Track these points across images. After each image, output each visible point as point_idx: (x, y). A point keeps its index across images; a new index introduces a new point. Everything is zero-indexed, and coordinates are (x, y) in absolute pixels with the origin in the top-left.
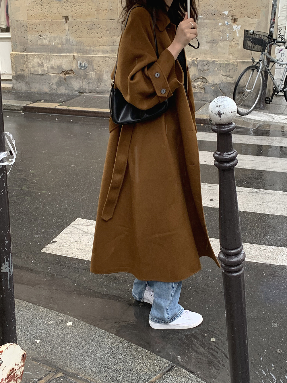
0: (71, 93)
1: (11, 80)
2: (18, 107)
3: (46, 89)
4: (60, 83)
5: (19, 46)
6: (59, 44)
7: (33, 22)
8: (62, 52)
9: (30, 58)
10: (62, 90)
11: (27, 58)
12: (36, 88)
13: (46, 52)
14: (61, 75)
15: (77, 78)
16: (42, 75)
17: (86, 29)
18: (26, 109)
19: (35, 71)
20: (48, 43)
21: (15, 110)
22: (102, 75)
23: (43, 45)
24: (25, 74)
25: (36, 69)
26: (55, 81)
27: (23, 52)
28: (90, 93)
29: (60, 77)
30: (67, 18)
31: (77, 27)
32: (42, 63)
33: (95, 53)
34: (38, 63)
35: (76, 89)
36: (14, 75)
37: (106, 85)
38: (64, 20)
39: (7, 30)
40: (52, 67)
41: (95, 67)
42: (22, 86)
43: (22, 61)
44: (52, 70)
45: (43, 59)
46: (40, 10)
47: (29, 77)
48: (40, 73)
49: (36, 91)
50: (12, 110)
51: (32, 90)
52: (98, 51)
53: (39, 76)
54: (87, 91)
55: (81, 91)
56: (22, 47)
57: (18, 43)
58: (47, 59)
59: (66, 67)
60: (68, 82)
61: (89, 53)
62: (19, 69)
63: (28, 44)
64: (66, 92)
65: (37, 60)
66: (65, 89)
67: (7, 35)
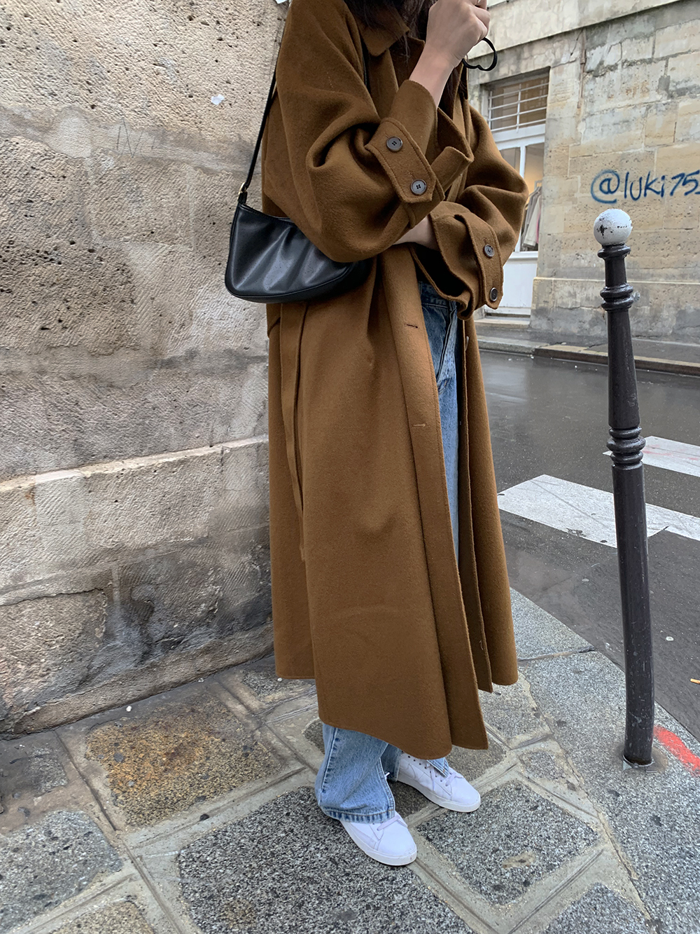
1: (529, 316)
2: (529, 349)
3: (574, 329)
4: (595, 322)
5: (546, 269)
7: (570, 236)
9: (559, 286)
10: (597, 331)
11: (555, 286)
12: (560, 327)
13: (582, 277)
14: (598, 310)
16: (571, 309)
17: (646, 243)
18: (538, 352)
19: (563, 303)
20: (586, 265)
21: (524, 353)
22: (661, 311)
23: (580, 268)
24: (549, 308)
25: (564, 300)
26: (588, 318)
27: (551, 276)
29: (597, 312)
31: (632, 241)
32: (575, 293)
33: (654, 278)
34: (569, 292)
36: (535, 308)
37: (664, 326)
39: (535, 248)
40: (588, 299)
41: (651, 299)
42: (542, 325)
43: (547, 290)
44: (587, 302)
45: (577, 287)
46: (583, 218)
47: (553, 311)
48: (569, 307)
49: (560, 331)
50: (519, 353)
51: (555, 330)
52: (660, 276)
53: (568, 311)
56: (551, 270)
57: (546, 265)
58: (582, 287)
61: (645, 279)
62: (541, 301)
63: (559, 266)
64: (603, 333)
65: (568, 288)
66: (602, 330)
67: (534, 254)
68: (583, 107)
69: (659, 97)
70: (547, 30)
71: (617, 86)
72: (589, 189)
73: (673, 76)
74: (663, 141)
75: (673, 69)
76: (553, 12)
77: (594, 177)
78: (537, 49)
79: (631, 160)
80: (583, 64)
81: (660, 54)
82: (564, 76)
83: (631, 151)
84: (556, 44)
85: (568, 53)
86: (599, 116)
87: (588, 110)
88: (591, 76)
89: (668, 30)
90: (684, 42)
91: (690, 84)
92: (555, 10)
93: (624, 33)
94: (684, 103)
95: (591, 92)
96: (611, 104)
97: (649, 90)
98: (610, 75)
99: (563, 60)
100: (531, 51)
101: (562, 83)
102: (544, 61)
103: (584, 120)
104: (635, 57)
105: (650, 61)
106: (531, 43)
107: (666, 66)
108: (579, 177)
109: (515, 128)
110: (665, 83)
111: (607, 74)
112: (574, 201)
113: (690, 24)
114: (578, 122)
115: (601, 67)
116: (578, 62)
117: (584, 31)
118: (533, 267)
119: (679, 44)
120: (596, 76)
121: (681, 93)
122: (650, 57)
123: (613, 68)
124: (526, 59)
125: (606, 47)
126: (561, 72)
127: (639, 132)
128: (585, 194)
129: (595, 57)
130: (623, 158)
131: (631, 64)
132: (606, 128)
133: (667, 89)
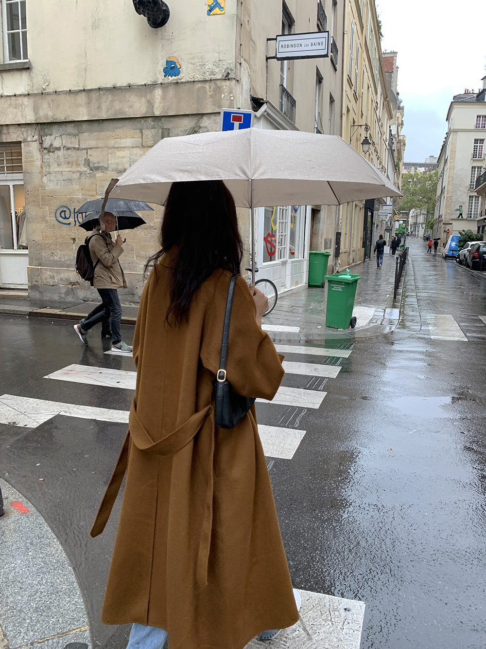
0: (76, 301)
1: (27, 290)
2: (25, 312)
3: (56, 297)
4: (67, 293)
5: (34, 261)
6: (68, 261)
7: (47, 242)
8: (69, 267)
9: (44, 272)
10: (70, 299)
11: (41, 272)
12: (47, 296)
13: (57, 267)
14: (69, 286)
15: (82, 289)
16: (53, 286)
18: (31, 314)
19: (47, 282)
20: (58, 259)
21: (22, 315)
23: (54, 261)
24: (39, 285)
25: (48, 280)
26: (63, 291)
27: (38, 266)
28: (93, 301)
29: (68, 287)
30: (74, 239)
32: (54, 276)
34: (50, 276)
35: (81, 298)
36: (30, 285)
38: (72, 241)
39: (26, 248)
40: (62, 280)
42: (36, 295)
43: (37, 274)
44: (61, 281)
45: (54, 272)
46: (53, 232)
47: (42, 286)
48: (51, 284)
49: (48, 299)
50: (19, 315)
51: (44, 298)
53: (51, 287)
54: (90, 300)
55: (86, 300)
56: (38, 262)
57: (34, 259)
58: (57, 273)
59: (72, 280)
60: (75, 292)
62: (34, 280)
63: (42, 260)
64: (73, 300)
65: (49, 273)
66: (72, 298)
67: (26, 252)
68: (44, 168)
69: (86, 169)
70: (16, 120)
71: (62, 160)
72: (54, 216)
73: (91, 159)
74: (91, 193)
75: (90, 155)
76: (18, 110)
77: (56, 208)
78: (12, 129)
79: (75, 202)
80: (41, 144)
81: (83, 146)
82: (31, 148)
83: (75, 197)
84: (23, 129)
85: (30, 137)
86: (54, 174)
87: (47, 170)
88: (47, 151)
89: (85, 134)
90: (95, 142)
91: (100, 165)
92: (20, 110)
93: (62, 131)
94: (99, 174)
95: (48, 160)
96: (60, 169)
97: (80, 165)
98: (57, 152)
99: (29, 139)
100: (8, 130)
101: (29, 152)
102: (18, 137)
103: (46, 175)
104: (70, 145)
105: (78, 149)
106: (7, 125)
107: (87, 153)
108: (47, 208)
109: (5, 173)
110: (87, 163)
111: (55, 152)
112: (46, 222)
113: (96, 133)
114: (43, 176)
115: (51, 147)
116: (38, 142)
117: (39, 125)
118: (27, 259)
119: (92, 143)
120: (49, 152)
121: (97, 169)
122: (78, 147)
123: (58, 149)
124: (6, 134)
125: (53, 137)
126: (28, 146)
127: (77, 187)
128: (52, 218)
129: (48, 141)
130: (71, 200)
131: (68, 149)
132: (59, 182)
133: (89, 165)
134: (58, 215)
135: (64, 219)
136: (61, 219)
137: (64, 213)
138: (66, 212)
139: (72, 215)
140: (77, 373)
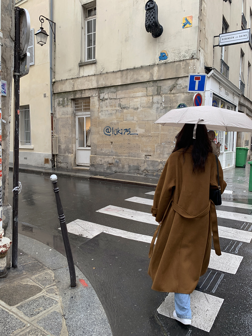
0: (111, 172)
1: (89, 166)
2: (88, 177)
3: (102, 170)
4: (107, 168)
5: (93, 153)
6: (108, 153)
7: (99, 144)
8: (109, 156)
10: (109, 171)
11: (96, 158)
12: (98, 170)
13: (103, 155)
14: (108, 165)
15: (114, 167)
17: (119, 147)
18: (91, 178)
19: (98, 163)
21: (87, 178)
22: (125, 165)
23: (103, 153)
24: (95, 164)
26: (106, 167)
27: (95, 155)
28: (119, 173)
29: (108, 166)
30: (112, 142)
31: (115, 146)
32: (102, 160)
33: (122, 157)
34: (100, 160)
35: (114, 171)
36: (91, 164)
37: (126, 170)
38: (111, 143)
39: (90, 147)
40: (105, 162)
41: (122, 162)
42: (93, 169)
43: (94, 159)
44: (105, 163)
45: (102, 158)
46: (102, 139)
48: (100, 164)
50: (85, 178)
51: (97, 171)
52: (123, 156)
54: (118, 172)
55: (116, 172)
56: (95, 153)
58: (103, 158)
59: (110, 162)
60: (111, 168)
61: (120, 157)
62: (92, 162)
63: (97, 152)
64: (110, 172)
65: (99, 159)
67: (90, 148)
68: (100, 109)
69: (119, 108)
70: (89, 87)
71: (108, 104)
72: (103, 131)
73: (122, 103)
74: (121, 120)
76: (90, 82)
77: (104, 128)
78: (86, 91)
79: (113, 124)
80: (99, 97)
81: (118, 97)
82: (94, 100)
83: (113, 122)
84: (91, 91)
85: (94, 94)
86: (104, 112)
87: (101, 110)
88: (101, 101)
89: (119, 91)
90: (124, 95)
91: (126, 106)
92: (91, 82)
93: (109, 91)
94: (125, 111)
95: (102, 105)
96: (107, 109)
97: (116, 106)
98: (106, 101)
99: (94, 95)
100: (85, 92)
101: (94, 101)
102: (89, 95)
103: (100, 112)
104: (112, 97)
106: (85, 90)
107: (120, 101)
108: (100, 127)
109: (82, 112)
110: (120, 105)
111: (105, 101)
112: (100, 134)
113: (124, 91)
114: (99, 113)
115: (104, 99)
116: (98, 96)
117: (99, 89)
118: (90, 152)
119: (123, 96)
120: (102, 101)
121: (124, 108)
122: (116, 98)
123: (107, 99)
124: (84, 94)
125: (105, 94)
126: (93, 98)
127: (115, 117)
128: (102, 132)
129: (102, 96)
130: (111, 123)
131: (111, 99)
132: (106, 115)
133: (120, 107)
134: (105, 131)
135: (108, 132)
136: (106, 133)
137: (108, 130)
138: (109, 130)
139: (112, 131)
140: (112, 210)
